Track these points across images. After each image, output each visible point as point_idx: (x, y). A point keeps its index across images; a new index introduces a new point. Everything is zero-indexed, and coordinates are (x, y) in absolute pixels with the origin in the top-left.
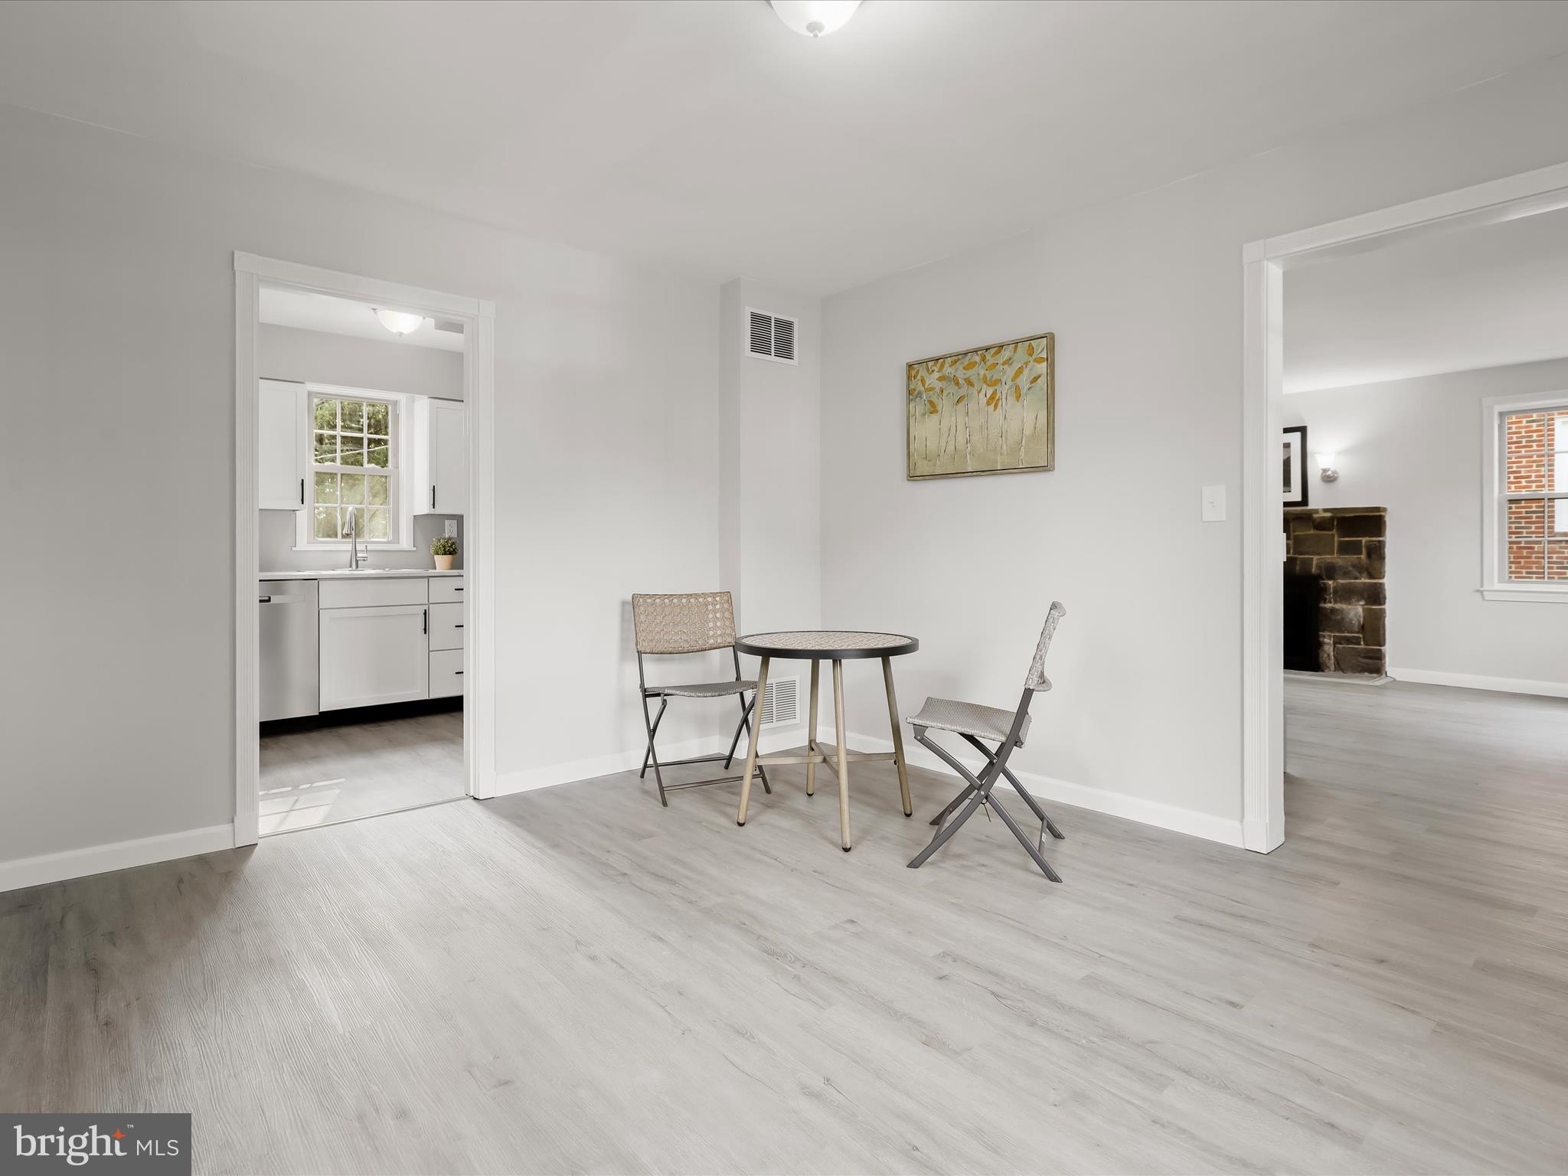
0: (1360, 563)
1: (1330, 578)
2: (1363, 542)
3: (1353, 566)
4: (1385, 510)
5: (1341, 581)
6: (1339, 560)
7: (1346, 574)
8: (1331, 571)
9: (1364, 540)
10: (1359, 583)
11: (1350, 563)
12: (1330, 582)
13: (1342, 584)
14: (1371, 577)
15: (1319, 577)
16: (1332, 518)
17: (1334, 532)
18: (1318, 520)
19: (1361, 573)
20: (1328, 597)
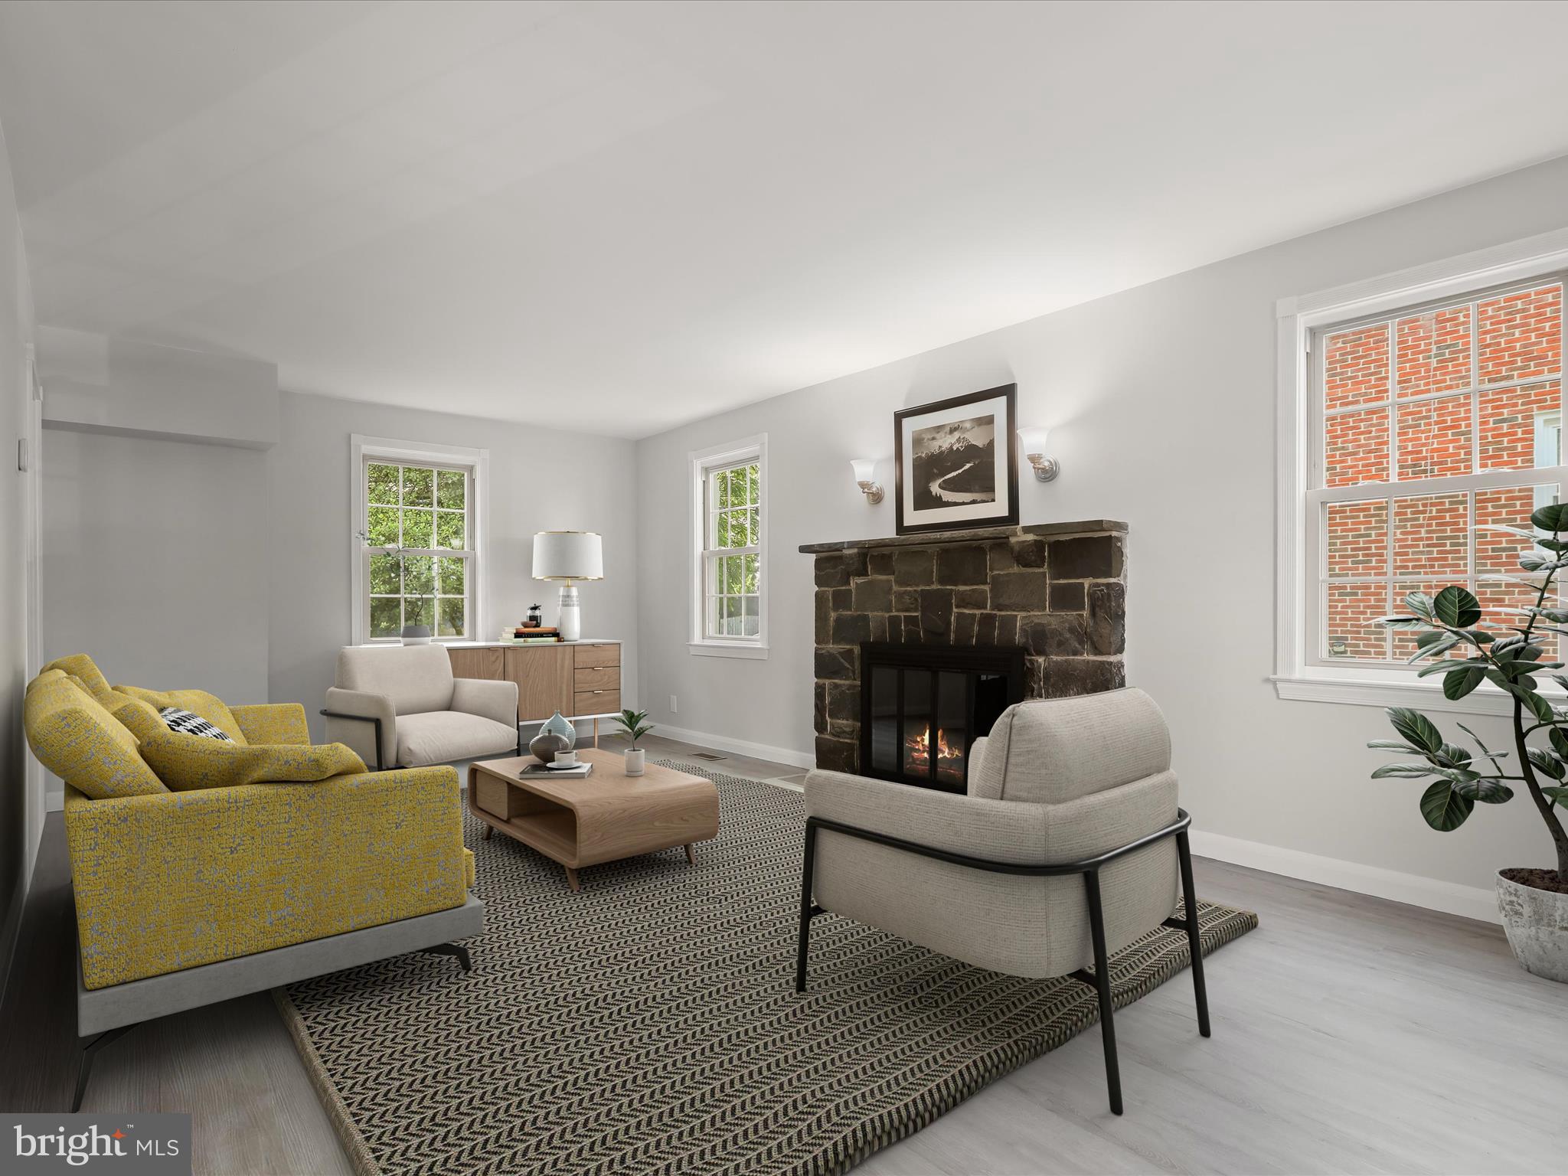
0: (1080, 625)
1: (1040, 653)
2: (1086, 586)
3: (1072, 630)
4: (1121, 526)
5: (1054, 658)
6: (1052, 620)
7: (1062, 646)
8: (1040, 639)
9: (1087, 583)
10: (1079, 662)
11: (1067, 625)
12: (1041, 660)
13: (1056, 662)
14: (1097, 651)
15: (1024, 650)
16: (1038, 545)
17: (1045, 569)
18: (1017, 548)
19: (1081, 643)
20: (1036, 686)
